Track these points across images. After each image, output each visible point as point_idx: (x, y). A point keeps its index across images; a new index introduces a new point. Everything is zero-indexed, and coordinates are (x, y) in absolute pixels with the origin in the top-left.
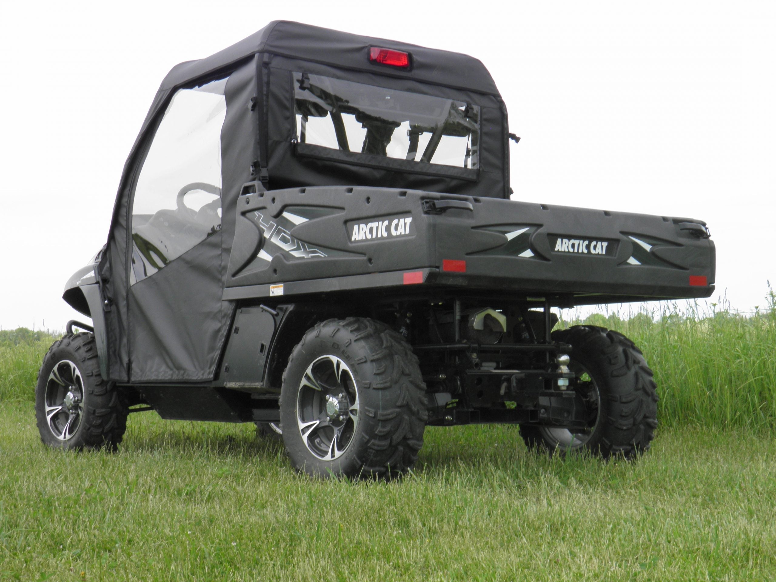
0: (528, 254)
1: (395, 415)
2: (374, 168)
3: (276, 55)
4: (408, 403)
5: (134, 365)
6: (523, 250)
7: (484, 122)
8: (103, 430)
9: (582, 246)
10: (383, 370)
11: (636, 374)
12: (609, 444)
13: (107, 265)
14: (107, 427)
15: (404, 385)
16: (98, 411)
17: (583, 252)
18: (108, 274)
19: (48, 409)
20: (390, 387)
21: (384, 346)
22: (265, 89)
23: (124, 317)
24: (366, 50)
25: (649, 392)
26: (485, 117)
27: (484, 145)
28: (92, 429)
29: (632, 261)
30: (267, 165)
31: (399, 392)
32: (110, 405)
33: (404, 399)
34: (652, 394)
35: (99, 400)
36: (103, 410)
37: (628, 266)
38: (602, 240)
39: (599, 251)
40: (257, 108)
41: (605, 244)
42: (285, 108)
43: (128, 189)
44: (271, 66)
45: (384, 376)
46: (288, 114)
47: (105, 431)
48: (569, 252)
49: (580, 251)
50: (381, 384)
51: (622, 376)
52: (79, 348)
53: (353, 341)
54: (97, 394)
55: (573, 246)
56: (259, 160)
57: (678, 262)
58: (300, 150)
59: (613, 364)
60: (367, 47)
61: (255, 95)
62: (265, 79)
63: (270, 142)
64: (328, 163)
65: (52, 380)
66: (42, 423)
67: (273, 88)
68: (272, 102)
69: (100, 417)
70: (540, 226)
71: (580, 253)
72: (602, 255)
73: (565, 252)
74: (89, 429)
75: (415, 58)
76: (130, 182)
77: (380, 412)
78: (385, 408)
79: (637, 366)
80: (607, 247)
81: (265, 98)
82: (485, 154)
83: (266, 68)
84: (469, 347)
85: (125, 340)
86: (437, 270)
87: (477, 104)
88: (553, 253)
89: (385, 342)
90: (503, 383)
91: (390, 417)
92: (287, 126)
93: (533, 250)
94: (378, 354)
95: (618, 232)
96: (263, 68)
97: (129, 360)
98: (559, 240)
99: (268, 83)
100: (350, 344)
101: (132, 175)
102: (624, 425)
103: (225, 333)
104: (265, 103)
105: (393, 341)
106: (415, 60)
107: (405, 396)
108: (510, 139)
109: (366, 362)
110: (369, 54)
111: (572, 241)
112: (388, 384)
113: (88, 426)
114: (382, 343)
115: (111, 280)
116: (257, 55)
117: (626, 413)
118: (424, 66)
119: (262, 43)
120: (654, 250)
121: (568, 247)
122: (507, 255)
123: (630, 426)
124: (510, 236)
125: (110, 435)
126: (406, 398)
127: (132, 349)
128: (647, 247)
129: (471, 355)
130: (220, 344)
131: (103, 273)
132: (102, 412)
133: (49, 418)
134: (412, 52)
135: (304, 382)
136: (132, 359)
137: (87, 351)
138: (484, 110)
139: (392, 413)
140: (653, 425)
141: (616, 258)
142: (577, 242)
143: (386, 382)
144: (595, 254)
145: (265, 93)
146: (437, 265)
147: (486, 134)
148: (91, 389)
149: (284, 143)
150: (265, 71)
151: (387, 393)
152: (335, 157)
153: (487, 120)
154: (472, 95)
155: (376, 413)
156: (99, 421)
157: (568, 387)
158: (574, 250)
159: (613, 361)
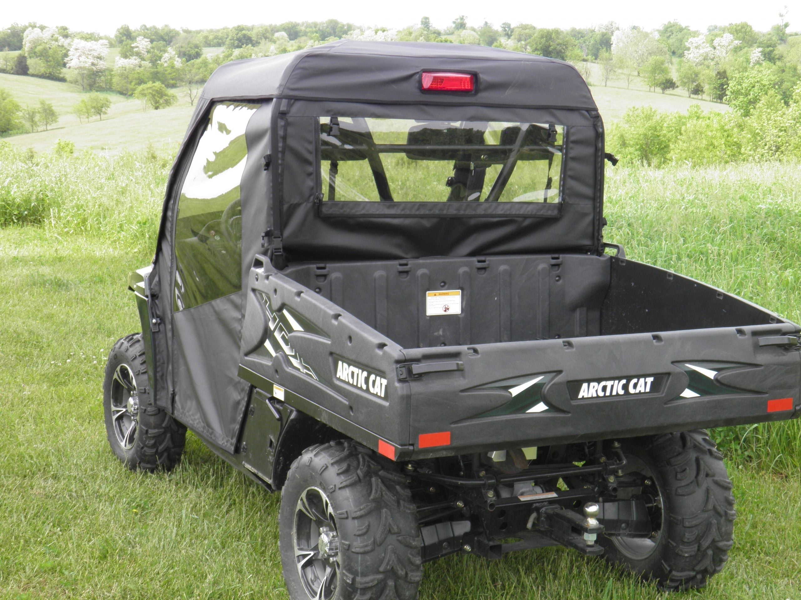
0: (540, 407)
1: (376, 582)
2: (423, 217)
3: (297, 99)
4: (392, 568)
5: (177, 398)
6: (534, 403)
7: (571, 145)
8: (157, 450)
9: (617, 387)
10: (364, 530)
11: (708, 491)
12: (668, 569)
13: (157, 279)
14: (161, 448)
15: (390, 547)
16: (150, 431)
17: (618, 394)
18: (157, 288)
19: (113, 408)
20: (372, 550)
21: (372, 497)
22: (280, 144)
23: (170, 343)
24: (417, 77)
25: (722, 512)
26: (572, 138)
27: (569, 173)
28: (145, 448)
29: (688, 394)
30: (282, 234)
31: (383, 555)
32: (164, 425)
33: (388, 564)
34: (726, 513)
35: (152, 420)
36: (156, 431)
37: (680, 402)
38: (645, 376)
39: (641, 388)
40: (271, 167)
41: (650, 380)
42: (307, 162)
43: (172, 202)
44: (288, 116)
45: (365, 537)
46: (310, 169)
47: (159, 451)
48: (598, 397)
49: (614, 393)
50: (361, 547)
51: (688, 495)
52: (135, 358)
53: (337, 489)
54: (150, 413)
55: (604, 389)
56: (272, 229)
57: (752, 387)
58: (325, 210)
59: (679, 480)
60: (418, 73)
61: (269, 153)
62: (281, 133)
63: (285, 207)
64: (361, 220)
65: (116, 379)
66: (108, 421)
67: (292, 142)
68: (290, 158)
69: (154, 437)
70: (560, 372)
71: (614, 396)
72: (645, 393)
73: (592, 398)
74: (142, 448)
75: (482, 77)
76: (173, 194)
77: (358, 579)
78: (364, 575)
79: (709, 480)
80: (652, 383)
81: (280, 155)
82: (571, 183)
83: (282, 119)
84: (484, 484)
85: (170, 367)
86: (411, 448)
87: (561, 123)
88: (574, 403)
89: (374, 491)
90: (533, 513)
91: (370, 584)
92: (310, 183)
93: (547, 403)
94: (361, 510)
95: (669, 364)
96: (279, 120)
97: (174, 391)
98: (585, 385)
99: (284, 138)
100: (334, 491)
101: (175, 187)
102: (686, 552)
103: (243, 409)
104: (280, 162)
105: (384, 488)
106: (481, 80)
107: (389, 561)
108: (606, 160)
109: (347, 518)
110: (420, 82)
111: (603, 383)
112: (369, 548)
113: (142, 446)
114: (370, 494)
115: (160, 295)
116: (274, 100)
117: (688, 539)
118: (492, 86)
119: (280, 85)
120: (719, 378)
121: (597, 391)
122: (511, 413)
123: (693, 553)
124: (515, 391)
125: (165, 454)
126: (390, 563)
127: (176, 380)
128: (711, 374)
129: (487, 493)
130: (240, 417)
131: (152, 287)
132: (155, 433)
133: (115, 417)
134: (478, 71)
135: (299, 506)
136: (176, 390)
137: (142, 364)
138: (572, 130)
139: (372, 581)
140: (725, 548)
141: (664, 395)
142: (609, 384)
143: (366, 546)
144: (635, 394)
145: (280, 149)
146: (411, 443)
147: (574, 159)
148: (144, 408)
149: (305, 204)
150: (281, 123)
151: (368, 557)
152: (373, 211)
153: (574, 142)
154: (557, 113)
155: (354, 580)
156: (152, 442)
157: (596, 542)
158: (605, 394)
159: (679, 476)
